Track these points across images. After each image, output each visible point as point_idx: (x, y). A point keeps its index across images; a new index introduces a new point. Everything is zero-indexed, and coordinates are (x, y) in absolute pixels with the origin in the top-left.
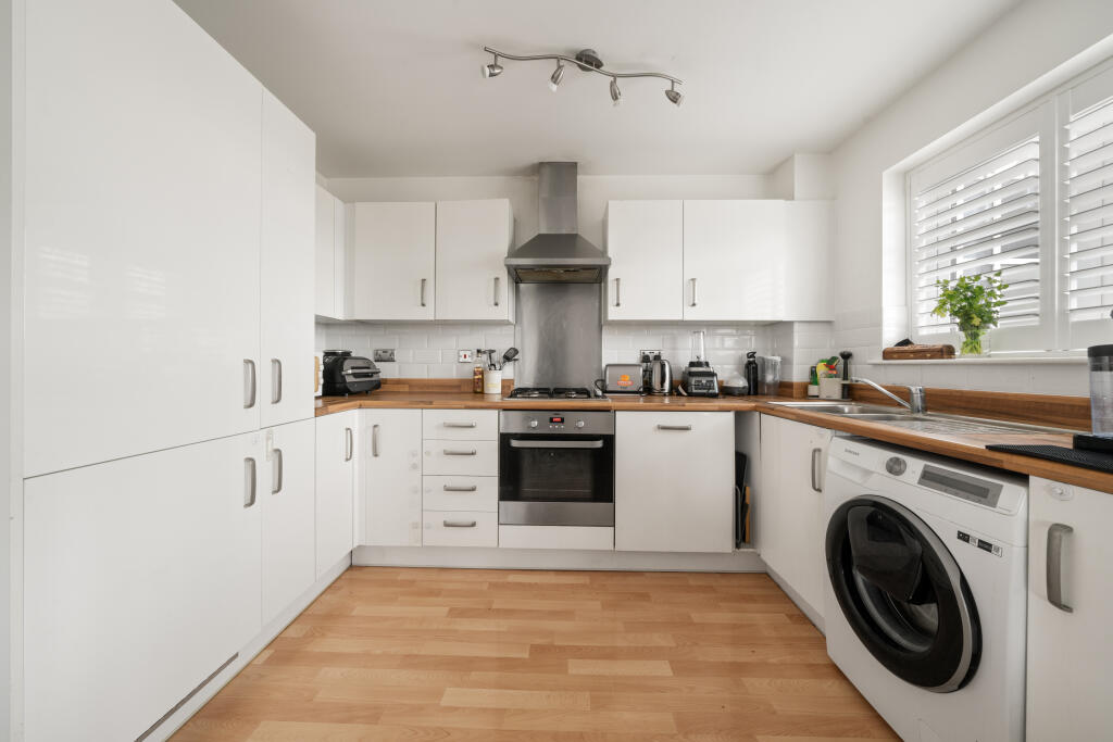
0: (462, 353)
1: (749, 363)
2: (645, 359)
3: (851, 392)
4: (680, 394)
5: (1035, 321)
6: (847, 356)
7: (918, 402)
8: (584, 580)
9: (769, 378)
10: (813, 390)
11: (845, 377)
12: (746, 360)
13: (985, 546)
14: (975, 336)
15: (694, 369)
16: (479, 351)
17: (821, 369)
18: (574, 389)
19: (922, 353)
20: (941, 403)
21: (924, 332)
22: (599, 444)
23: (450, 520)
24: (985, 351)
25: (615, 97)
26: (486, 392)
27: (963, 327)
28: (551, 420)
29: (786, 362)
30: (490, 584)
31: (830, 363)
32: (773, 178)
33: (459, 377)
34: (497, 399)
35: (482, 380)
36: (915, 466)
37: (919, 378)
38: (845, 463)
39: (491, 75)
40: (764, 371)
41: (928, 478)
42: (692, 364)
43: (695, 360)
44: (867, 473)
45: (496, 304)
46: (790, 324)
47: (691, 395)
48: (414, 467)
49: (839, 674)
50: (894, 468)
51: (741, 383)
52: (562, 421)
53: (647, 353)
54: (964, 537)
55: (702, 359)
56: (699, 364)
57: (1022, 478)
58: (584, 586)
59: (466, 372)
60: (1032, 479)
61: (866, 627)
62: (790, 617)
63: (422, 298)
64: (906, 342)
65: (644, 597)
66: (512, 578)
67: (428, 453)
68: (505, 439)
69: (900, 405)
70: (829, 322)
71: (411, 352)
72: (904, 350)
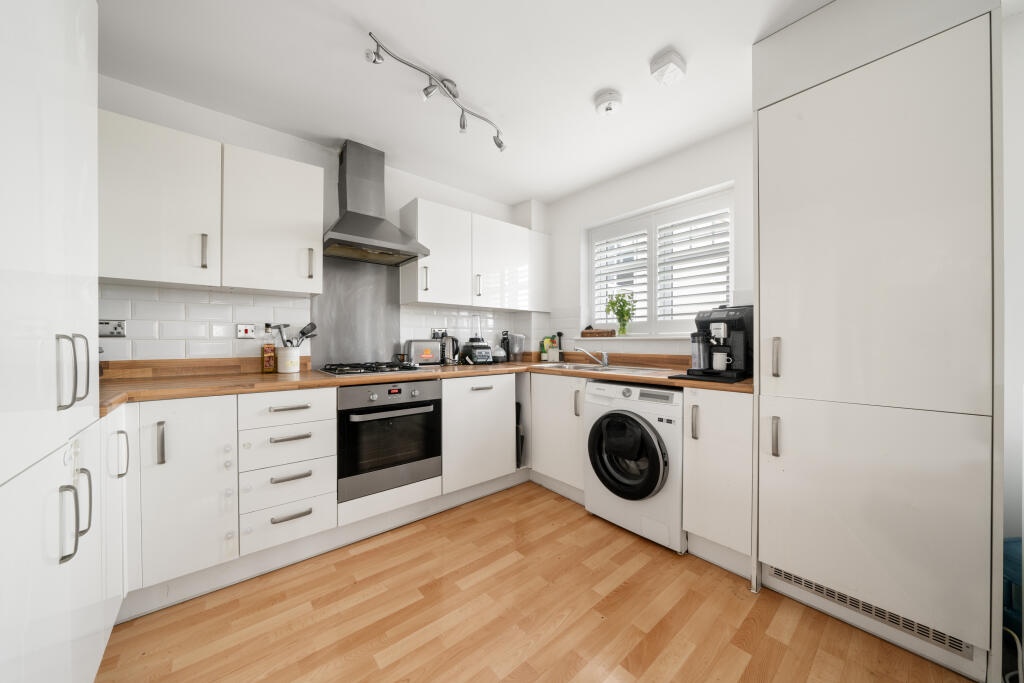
0: (242, 328)
1: (504, 339)
2: (435, 336)
3: (563, 357)
4: (467, 363)
5: (645, 319)
6: (560, 334)
7: (606, 361)
8: (421, 528)
9: (516, 350)
10: (544, 356)
11: (560, 348)
12: (501, 337)
13: (669, 421)
14: (624, 325)
15: (475, 344)
16: (268, 326)
17: (547, 343)
18: (384, 364)
19: (601, 334)
20: (616, 360)
21: (598, 322)
22: (431, 408)
23: (278, 515)
24: (627, 333)
25: (463, 126)
26: (280, 369)
27: (620, 320)
28: (390, 392)
29: (528, 338)
30: (335, 564)
31: (552, 339)
32: (516, 211)
33: (235, 356)
34: (296, 378)
35: (275, 359)
36: (636, 391)
37: (589, 347)
38: (595, 396)
39: (374, 62)
40: (513, 344)
41: (642, 395)
42: (472, 340)
43: (474, 337)
44: (610, 399)
45: (311, 277)
46: (530, 312)
47: (475, 363)
48: (227, 466)
49: (595, 516)
50: (626, 394)
51: (502, 353)
52: (400, 391)
53: (437, 330)
54: (661, 420)
55: (479, 336)
56: (477, 340)
57: (680, 389)
58: (424, 532)
59: (251, 349)
60: (685, 389)
61: (607, 477)
62: (556, 499)
63: (202, 258)
64: (589, 328)
65: (472, 521)
66: (353, 552)
67: (248, 446)
68: (343, 416)
69: (598, 363)
70: (548, 313)
71: (156, 325)
72: (589, 332)
